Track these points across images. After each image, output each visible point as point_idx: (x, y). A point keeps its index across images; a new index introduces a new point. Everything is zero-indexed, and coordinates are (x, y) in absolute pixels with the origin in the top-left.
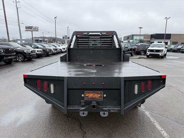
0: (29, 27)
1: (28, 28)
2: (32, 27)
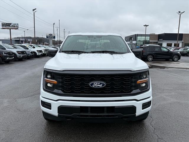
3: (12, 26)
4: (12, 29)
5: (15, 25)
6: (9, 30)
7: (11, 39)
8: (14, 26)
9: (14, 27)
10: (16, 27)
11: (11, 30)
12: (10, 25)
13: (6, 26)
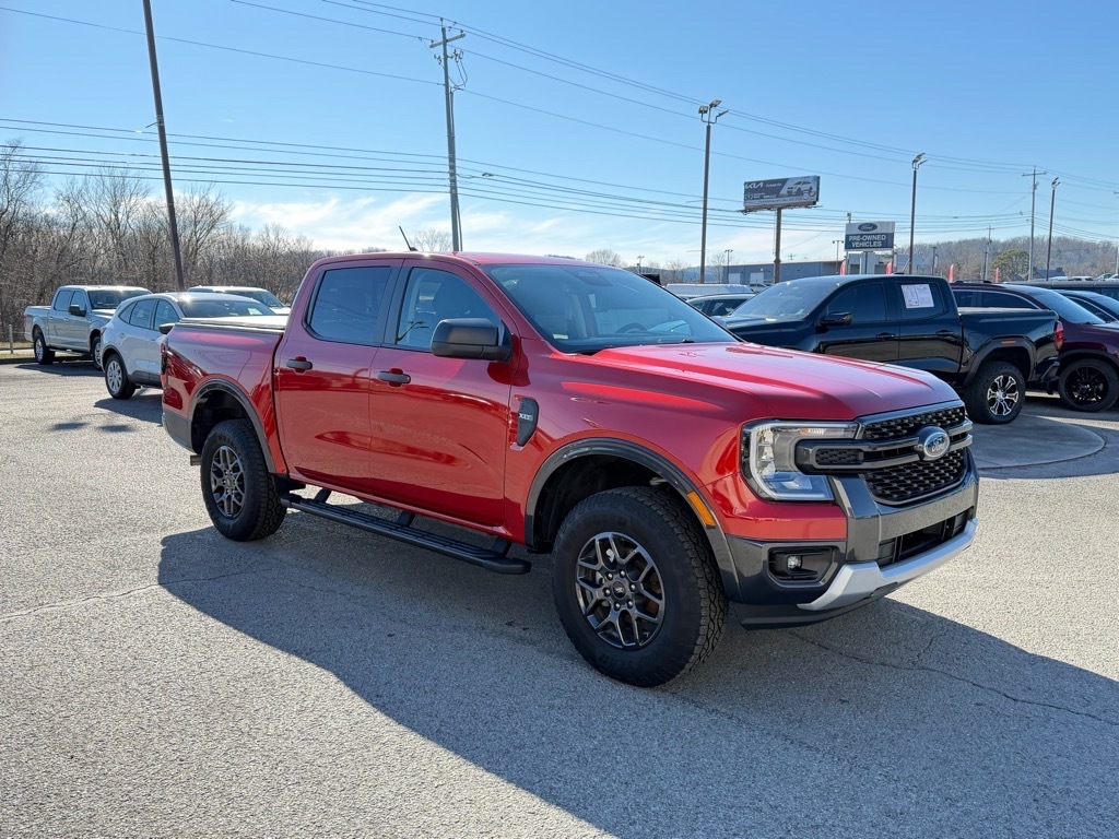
1: (758, 190)
3: (790, 194)
4: (789, 206)
5: (804, 187)
7: (777, 261)
8: (800, 193)
9: (795, 200)
10: (806, 196)
11: (783, 211)
12: (782, 187)
13: (762, 197)
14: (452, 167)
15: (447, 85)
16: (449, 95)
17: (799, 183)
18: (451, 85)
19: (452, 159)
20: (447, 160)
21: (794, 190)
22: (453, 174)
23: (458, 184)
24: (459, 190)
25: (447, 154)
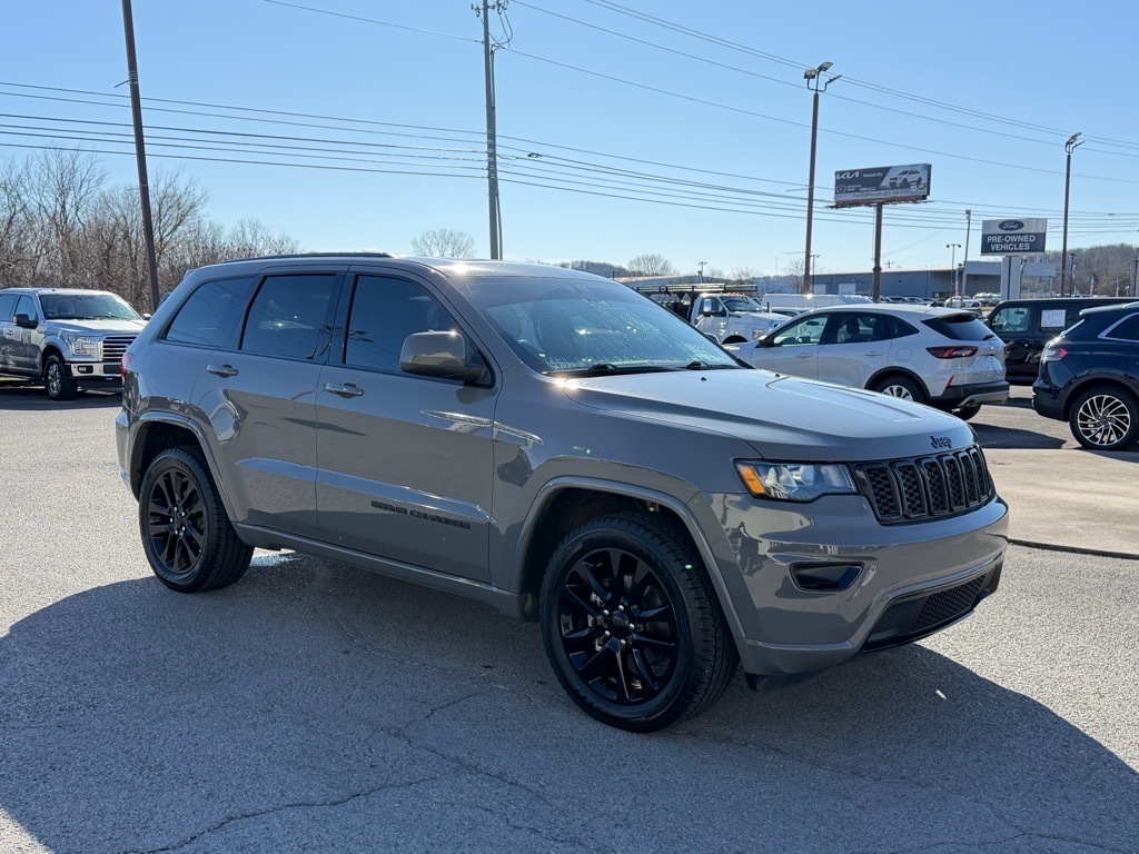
0: (862, 172)
1: (853, 181)
2: (886, 170)
3: (893, 186)
4: (892, 201)
5: (911, 178)
6: (872, 210)
7: (877, 268)
8: (906, 184)
9: (900, 193)
10: (914, 190)
11: (886, 209)
12: (883, 178)
13: (857, 190)
14: (492, 146)
15: (486, 42)
16: (489, 54)
17: (905, 173)
18: (491, 42)
19: (492, 135)
20: (486, 136)
21: (899, 181)
22: (492, 155)
23: (498, 167)
24: (499, 175)
25: (485, 129)
